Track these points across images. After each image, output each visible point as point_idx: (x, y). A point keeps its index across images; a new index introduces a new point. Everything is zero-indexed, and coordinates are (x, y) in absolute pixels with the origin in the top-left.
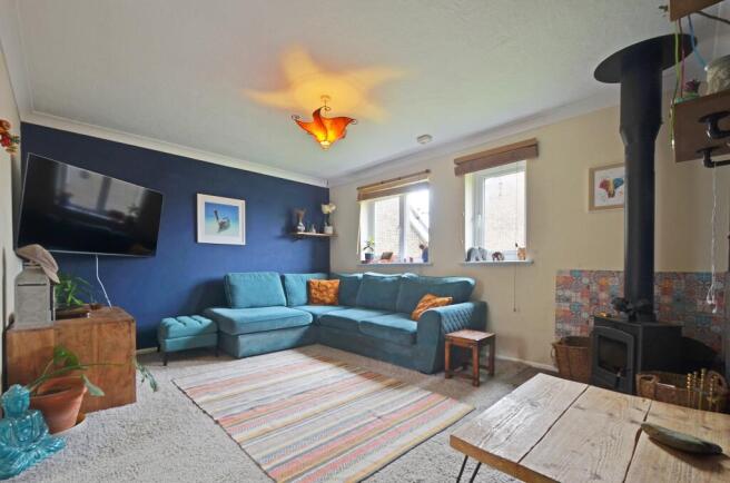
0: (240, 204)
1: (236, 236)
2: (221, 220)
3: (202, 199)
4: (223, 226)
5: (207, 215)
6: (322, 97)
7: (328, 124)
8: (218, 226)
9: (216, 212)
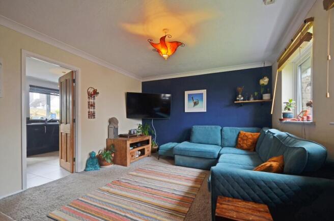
0: (204, 92)
1: (202, 108)
2: (195, 101)
3: (187, 93)
4: (195, 104)
5: (189, 100)
6: (164, 30)
7: (168, 45)
8: (193, 104)
9: (192, 98)
